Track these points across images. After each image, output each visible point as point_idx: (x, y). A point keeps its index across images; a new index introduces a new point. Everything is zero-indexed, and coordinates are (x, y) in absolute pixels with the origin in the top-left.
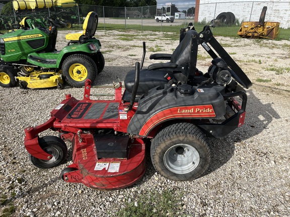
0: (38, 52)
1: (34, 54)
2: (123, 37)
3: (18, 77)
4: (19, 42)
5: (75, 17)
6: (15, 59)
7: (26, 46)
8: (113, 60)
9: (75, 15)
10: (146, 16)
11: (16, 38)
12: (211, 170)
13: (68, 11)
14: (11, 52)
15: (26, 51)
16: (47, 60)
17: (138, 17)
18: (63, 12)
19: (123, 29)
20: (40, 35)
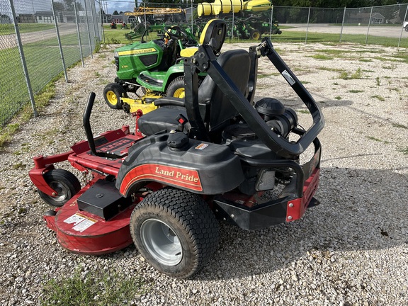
0: (150, 70)
1: (145, 73)
2: (321, 54)
3: (122, 99)
4: (132, 57)
5: (266, 25)
6: (127, 77)
7: (138, 62)
8: (268, 86)
9: (268, 21)
10: (393, 21)
11: (129, 53)
12: (223, 277)
13: (259, 16)
14: (124, 69)
15: (138, 68)
16: (158, 81)
17: (376, 23)
18: (252, 18)
19: (335, 41)
20: (153, 50)
